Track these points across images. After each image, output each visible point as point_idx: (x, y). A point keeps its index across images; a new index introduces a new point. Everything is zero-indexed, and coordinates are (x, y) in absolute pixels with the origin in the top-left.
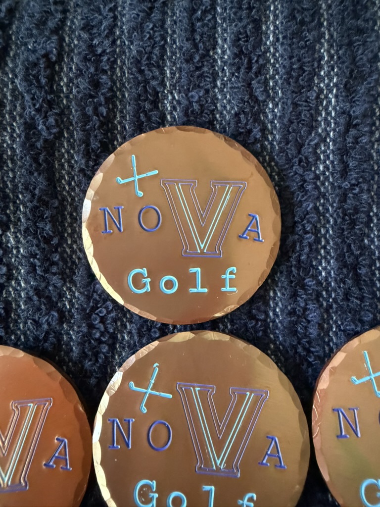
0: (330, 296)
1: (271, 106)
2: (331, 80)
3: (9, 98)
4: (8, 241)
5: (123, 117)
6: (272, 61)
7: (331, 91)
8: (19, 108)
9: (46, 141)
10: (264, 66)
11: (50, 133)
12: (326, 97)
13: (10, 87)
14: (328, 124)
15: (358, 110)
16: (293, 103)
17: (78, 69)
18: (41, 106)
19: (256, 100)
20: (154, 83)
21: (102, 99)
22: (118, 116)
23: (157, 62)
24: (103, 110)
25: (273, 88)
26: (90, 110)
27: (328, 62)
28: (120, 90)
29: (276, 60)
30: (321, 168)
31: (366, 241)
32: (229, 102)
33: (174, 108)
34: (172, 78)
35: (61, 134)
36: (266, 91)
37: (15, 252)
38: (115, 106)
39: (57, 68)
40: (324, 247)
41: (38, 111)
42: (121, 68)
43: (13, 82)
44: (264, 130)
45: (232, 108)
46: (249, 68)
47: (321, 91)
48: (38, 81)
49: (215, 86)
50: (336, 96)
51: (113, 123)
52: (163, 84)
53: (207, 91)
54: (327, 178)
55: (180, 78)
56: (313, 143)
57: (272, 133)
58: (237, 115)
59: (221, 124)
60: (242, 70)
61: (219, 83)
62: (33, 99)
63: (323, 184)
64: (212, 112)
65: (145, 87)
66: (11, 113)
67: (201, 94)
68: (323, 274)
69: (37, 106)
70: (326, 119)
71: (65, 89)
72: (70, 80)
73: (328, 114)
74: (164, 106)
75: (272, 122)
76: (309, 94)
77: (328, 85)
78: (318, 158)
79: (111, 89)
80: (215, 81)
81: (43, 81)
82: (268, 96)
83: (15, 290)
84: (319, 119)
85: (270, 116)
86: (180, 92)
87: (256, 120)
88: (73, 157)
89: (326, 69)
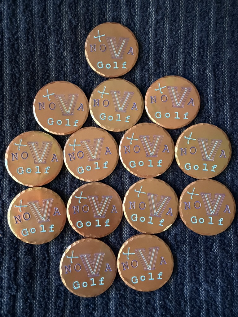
0: (152, 71)
1: (136, 17)
2: (153, 9)
3: (64, 13)
4: (64, 54)
5: (95, 20)
6: (137, 3)
7: (153, 13)
8: (67, 16)
9: (75, 26)
10: (135, 5)
11: (76, 24)
12: (152, 14)
13: (64, 10)
14: (152, 22)
15: (159, 18)
16: (142, 16)
17: (83, 5)
18: (73, 16)
19: (132, 15)
20: (104, 9)
21: (90, 14)
22: (94, 19)
23: (105, 4)
24: (90, 17)
25: (137, 12)
26: (86, 17)
27: (152, 4)
28: (94, 12)
29: (138, 3)
30: (150, 35)
31: (162, 56)
32: (125, 16)
33: (109, 17)
34: (109, 8)
35: (78, 24)
36: (135, 12)
37: (66, 57)
38: (93, 16)
39: (77, 5)
40: (151, 58)
41: (72, 17)
42: (94, 5)
43: (65, 9)
44: (134, 24)
45: (126, 18)
46: (130, 5)
47: (150, 12)
48: (72, 9)
49: (121, 11)
50: (154, 14)
51: (92, 21)
52: (106, 10)
53: (119, 12)
54: (152, 38)
55: (111, 8)
56: (148, 28)
57: (137, 25)
58: (127, 19)
59: (123, 22)
60: (128, 6)
61: (122, 10)
62: (71, 13)
63: (151, 40)
64: (120, 18)
65: (101, 11)
66: (65, 17)
67: (117, 13)
68: (150, 65)
69: (72, 15)
70: (151, 21)
71: (79, 11)
72: (81, 8)
73: (152, 19)
74: (106, 16)
75: (137, 22)
76: (147, 13)
77: (152, 11)
78: (149, 32)
79: (92, 11)
80: (121, 9)
81: (74, 8)
82: (136, 14)
83: (66, 68)
84: (150, 21)
85: (136, 20)
86: (111, 13)
87: (132, 21)
88: (81, 31)
89: (151, 6)
